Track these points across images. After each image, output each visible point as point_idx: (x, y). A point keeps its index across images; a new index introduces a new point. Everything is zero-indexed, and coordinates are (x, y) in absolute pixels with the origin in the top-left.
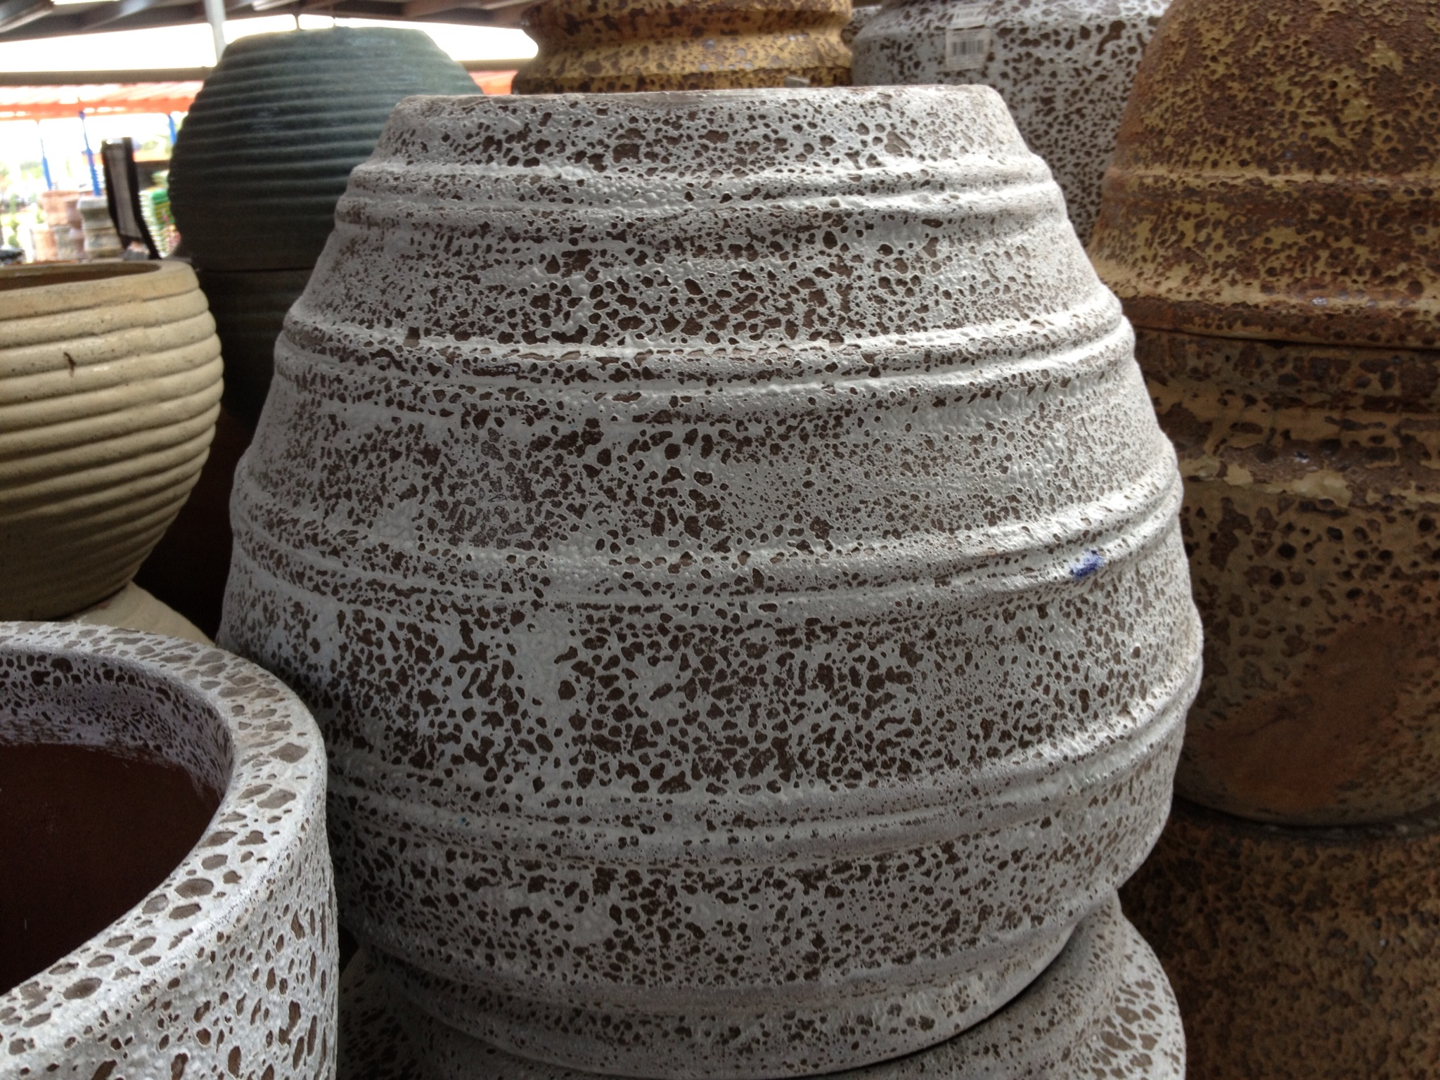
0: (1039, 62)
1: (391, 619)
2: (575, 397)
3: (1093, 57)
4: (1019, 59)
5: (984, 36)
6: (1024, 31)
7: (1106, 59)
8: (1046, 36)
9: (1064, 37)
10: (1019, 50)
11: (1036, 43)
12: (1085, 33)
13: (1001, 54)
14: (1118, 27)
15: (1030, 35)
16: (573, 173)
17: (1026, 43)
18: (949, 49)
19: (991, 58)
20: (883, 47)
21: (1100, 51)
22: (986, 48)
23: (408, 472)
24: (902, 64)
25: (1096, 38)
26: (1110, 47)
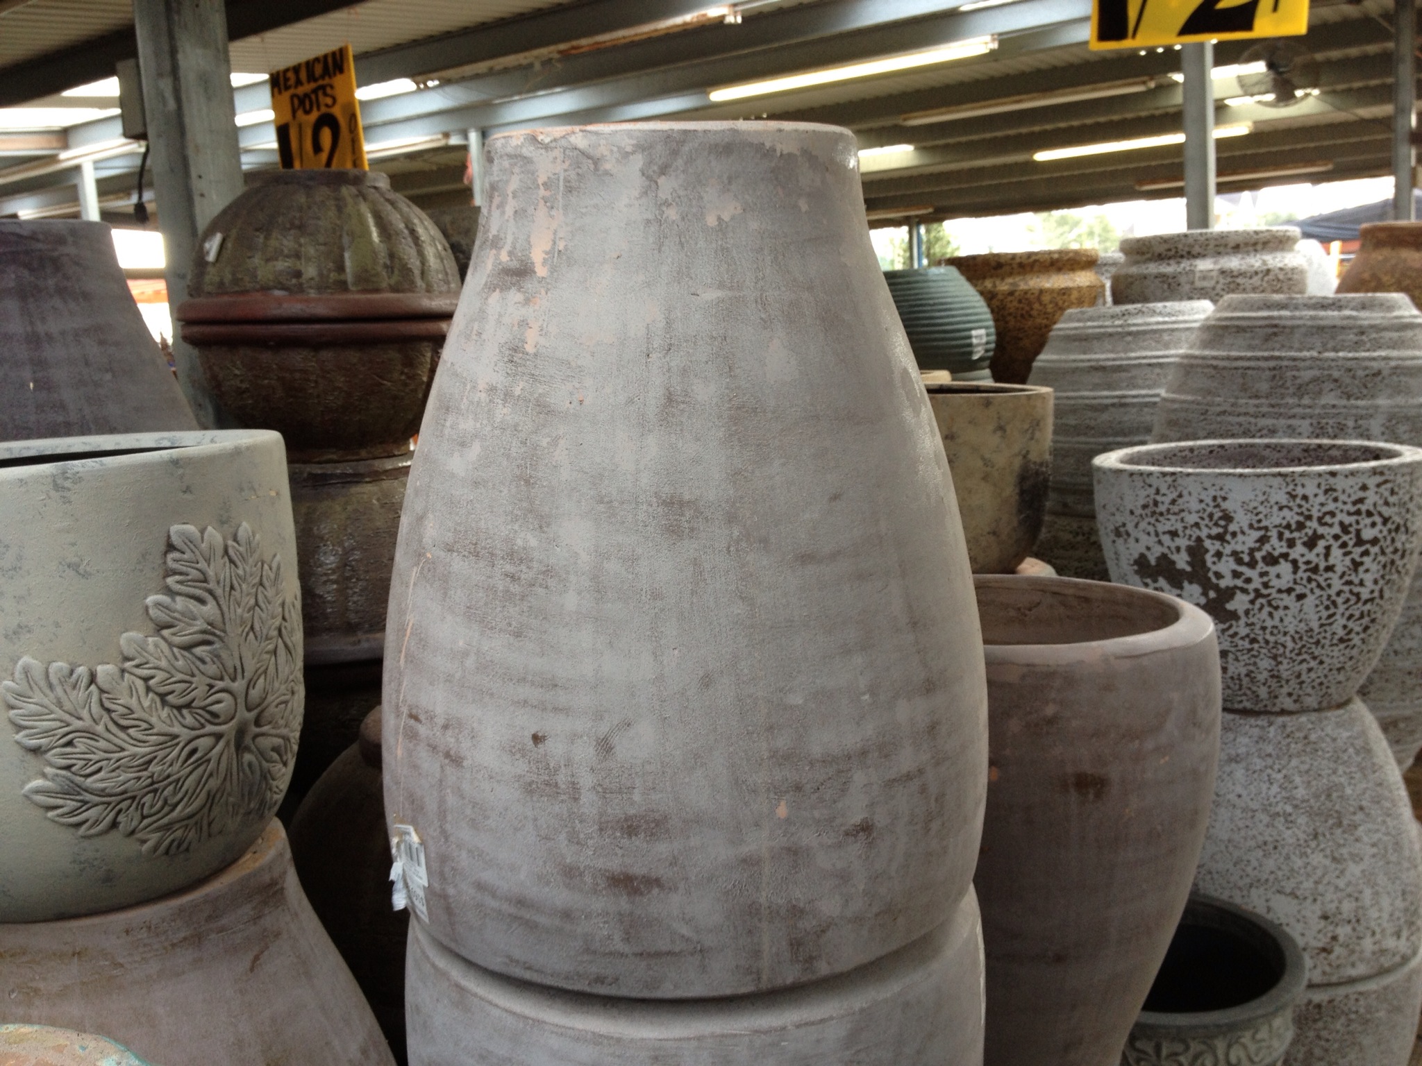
0: (1238, 284)
1: (1331, 422)
2: (1374, 364)
3: (1259, 283)
4: (1230, 283)
5: (1215, 274)
6: (1232, 272)
7: (1265, 284)
8: (1241, 274)
9: (1248, 275)
10: (1229, 279)
11: (1237, 277)
12: (1256, 273)
13: (1222, 281)
14: (1268, 271)
15: (1235, 273)
16: (1354, 313)
17: (1232, 277)
18: (1197, 278)
19: (1217, 282)
20: (1156, 277)
21: (1262, 280)
22: (1215, 278)
23: (1328, 385)
24: (1169, 284)
25: (1260, 276)
26: (1266, 279)
